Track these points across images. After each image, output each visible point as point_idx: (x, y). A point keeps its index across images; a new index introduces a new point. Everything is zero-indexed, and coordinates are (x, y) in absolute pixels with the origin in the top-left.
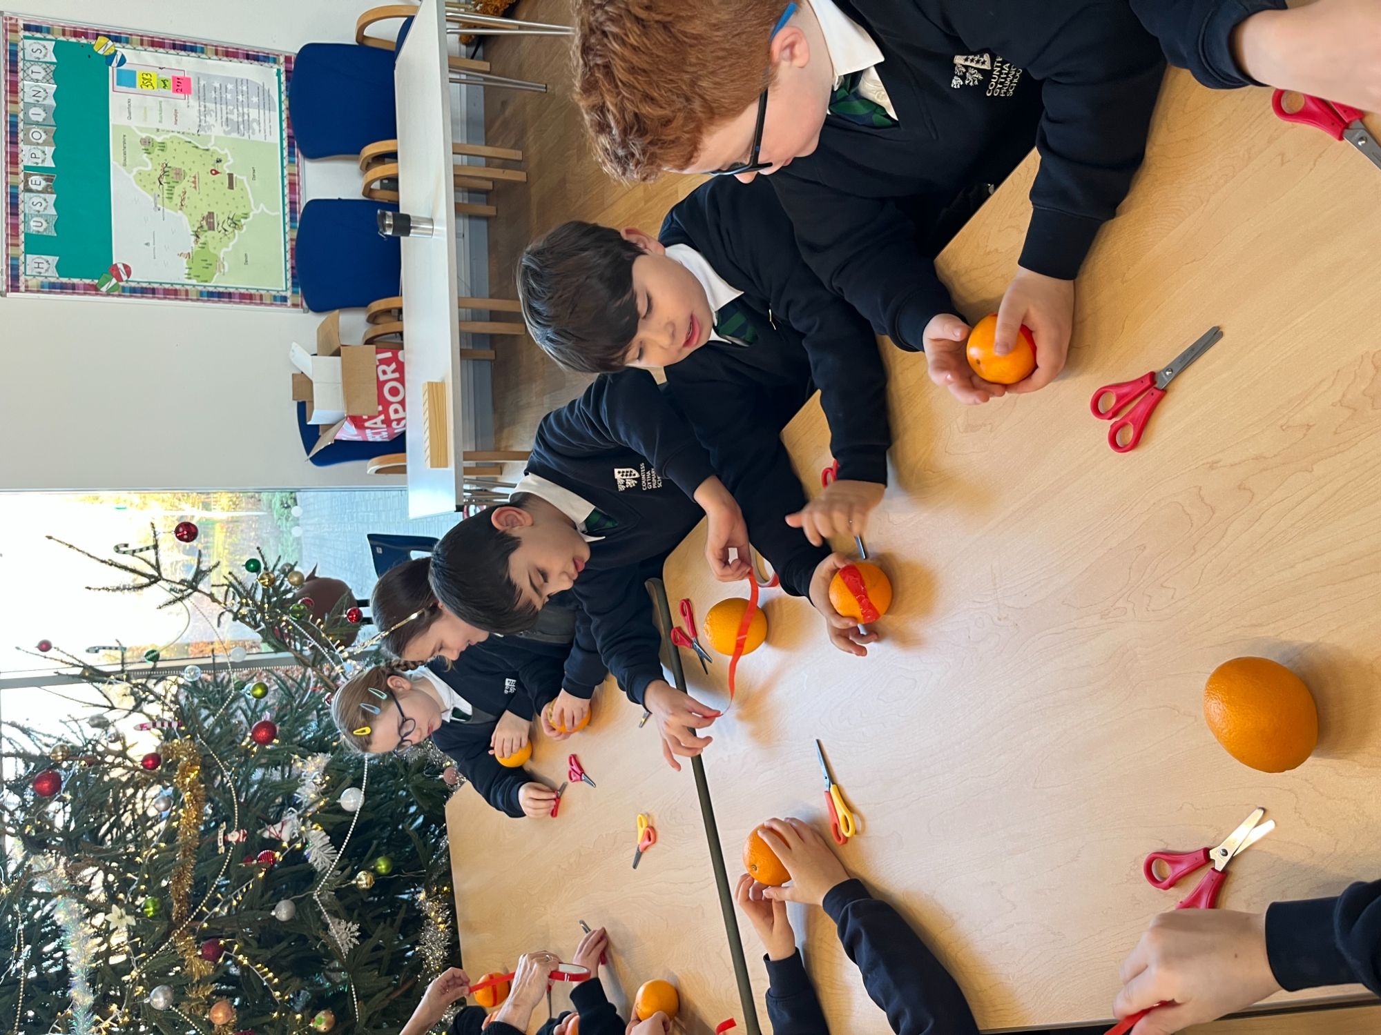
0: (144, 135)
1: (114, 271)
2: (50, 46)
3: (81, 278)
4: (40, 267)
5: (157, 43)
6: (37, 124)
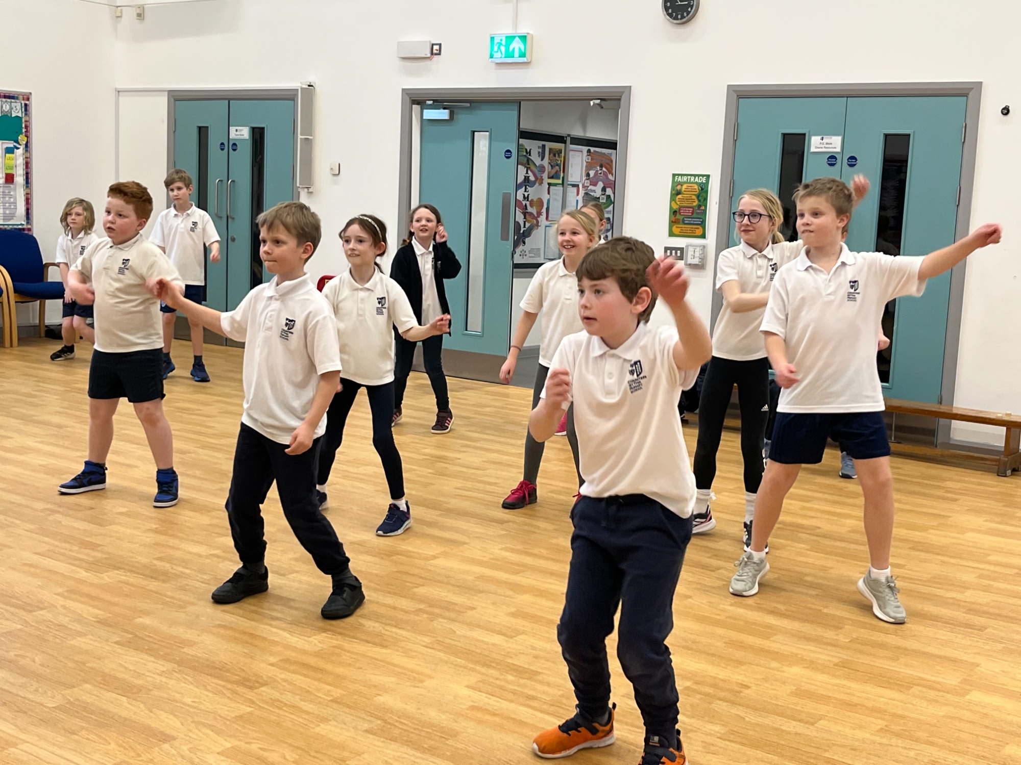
2: (19, 115)
5: (27, 165)
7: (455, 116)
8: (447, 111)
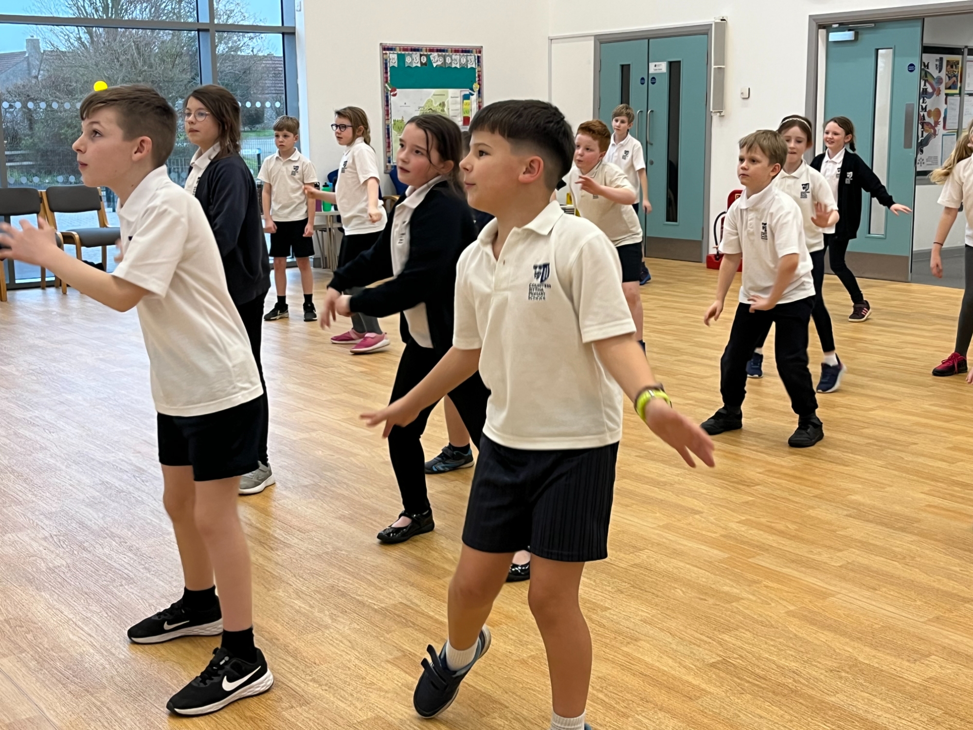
0: (446, 103)
1: (394, 90)
2: (474, 66)
3: (390, 76)
4: (393, 58)
6: (445, 60)
7: (860, 37)
8: (852, 33)
